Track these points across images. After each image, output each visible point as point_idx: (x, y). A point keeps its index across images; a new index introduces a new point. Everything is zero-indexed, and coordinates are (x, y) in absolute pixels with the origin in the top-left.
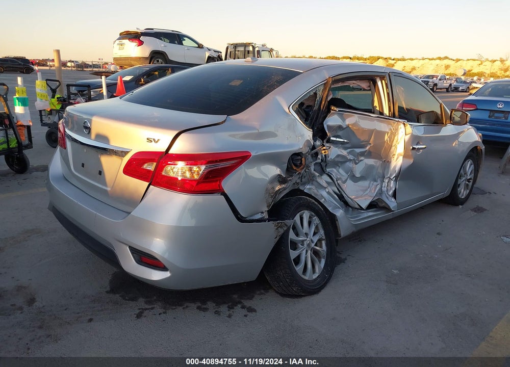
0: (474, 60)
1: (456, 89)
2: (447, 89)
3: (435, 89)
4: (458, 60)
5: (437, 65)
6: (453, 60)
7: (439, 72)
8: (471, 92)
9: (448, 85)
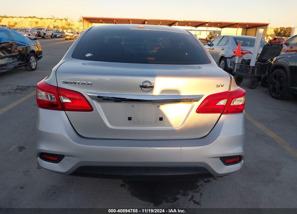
0: (51, 19)
1: (55, 36)
2: (51, 36)
3: (45, 37)
4: (42, 19)
5: (30, 21)
6: (39, 18)
7: (33, 26)
8: (66, 37)
9: (51, 34)
